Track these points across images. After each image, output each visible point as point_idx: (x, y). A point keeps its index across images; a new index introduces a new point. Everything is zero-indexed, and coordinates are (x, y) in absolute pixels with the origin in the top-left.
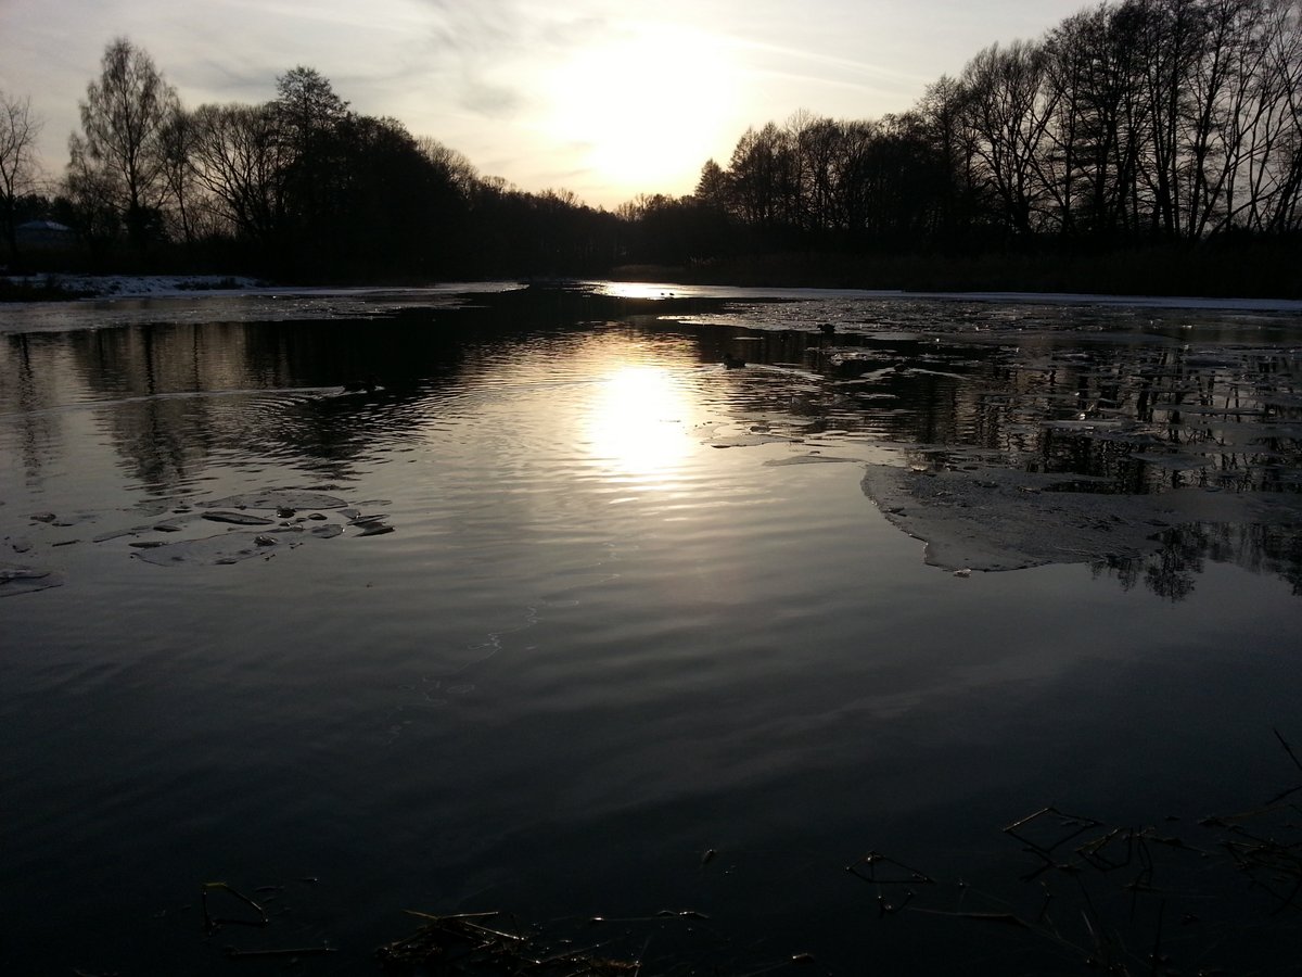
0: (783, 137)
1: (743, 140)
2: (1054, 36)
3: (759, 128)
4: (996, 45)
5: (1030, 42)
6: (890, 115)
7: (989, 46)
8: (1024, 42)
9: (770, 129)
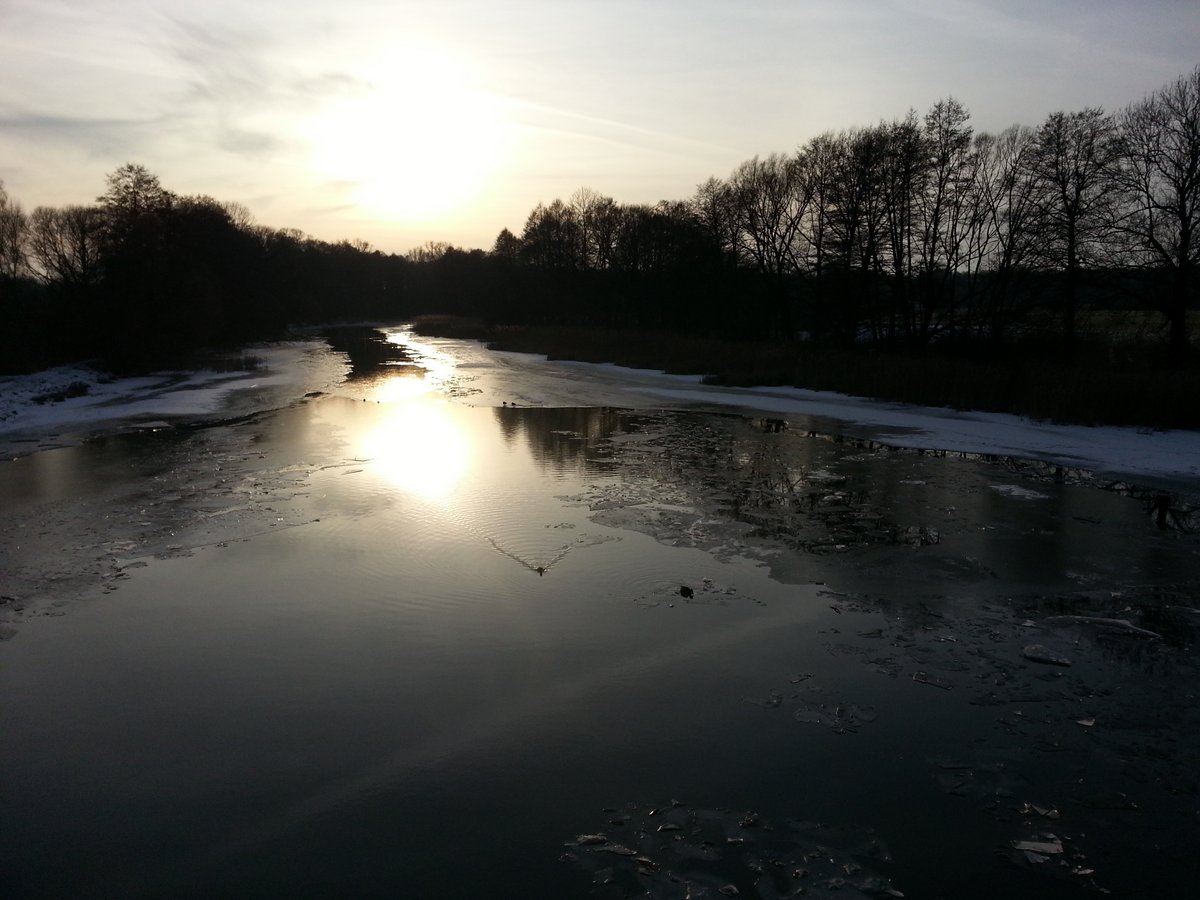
0: (569, 213)
1: (534, 214)
2: (804, 152)
3: (548, 204)
4: (756, 158)
5: (784, 156)
6: (664, 202)
7: (751, 158)
8: (779, 156)
9: (557, 205)
